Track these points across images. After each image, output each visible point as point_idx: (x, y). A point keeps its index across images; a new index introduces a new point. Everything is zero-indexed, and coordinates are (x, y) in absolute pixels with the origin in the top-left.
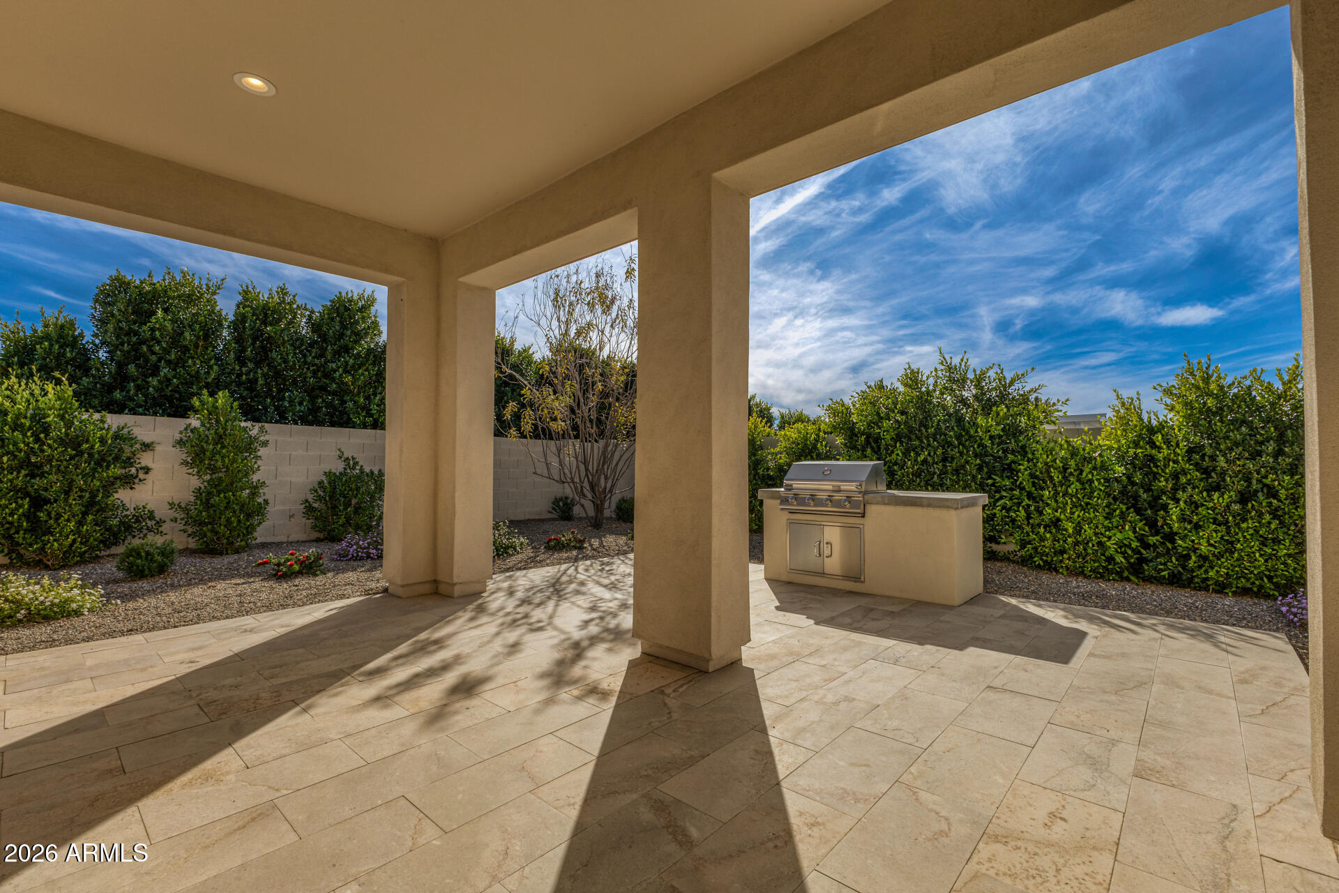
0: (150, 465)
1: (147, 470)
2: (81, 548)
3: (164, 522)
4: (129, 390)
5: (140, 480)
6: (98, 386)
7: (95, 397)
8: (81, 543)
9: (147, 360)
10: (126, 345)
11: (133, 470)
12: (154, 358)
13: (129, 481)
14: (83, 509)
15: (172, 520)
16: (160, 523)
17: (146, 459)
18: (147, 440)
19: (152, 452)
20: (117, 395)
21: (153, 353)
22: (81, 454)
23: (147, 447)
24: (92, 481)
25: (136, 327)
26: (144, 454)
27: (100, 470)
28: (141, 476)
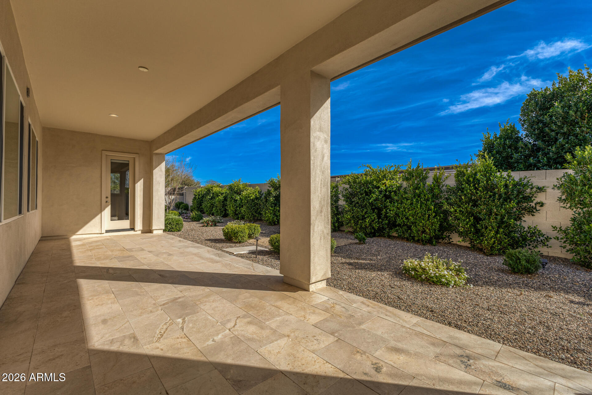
0: (544, 201)
1: (542, 205)
2: (498, 247)
3: (551, 239)
4: (539, 156)
5: (537, 211)
6: (522, 157)
7: (521, 163)
8: (498, 244)
9: (549, 137)
10: (536, 130)
11: (533, 204)
12: (553, 134)
13: (532, 211)
14: (498, 225)
15: (555, 238)
16: (548, 239)
17: (540, 197)
18: (541, 185)
19: (544, 193)
20: (531, 160)
21: (553, 131)
22: (494, 194)
23: (541, 189)
24: (501, 210)
25: (541, 118)
26: (539, 194)
27: (506, 203)
28: (538, 208)
